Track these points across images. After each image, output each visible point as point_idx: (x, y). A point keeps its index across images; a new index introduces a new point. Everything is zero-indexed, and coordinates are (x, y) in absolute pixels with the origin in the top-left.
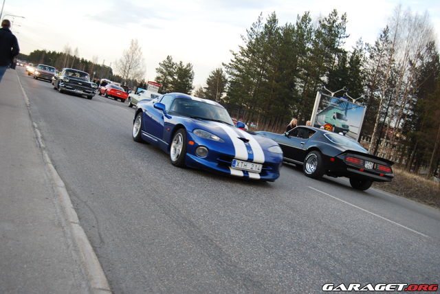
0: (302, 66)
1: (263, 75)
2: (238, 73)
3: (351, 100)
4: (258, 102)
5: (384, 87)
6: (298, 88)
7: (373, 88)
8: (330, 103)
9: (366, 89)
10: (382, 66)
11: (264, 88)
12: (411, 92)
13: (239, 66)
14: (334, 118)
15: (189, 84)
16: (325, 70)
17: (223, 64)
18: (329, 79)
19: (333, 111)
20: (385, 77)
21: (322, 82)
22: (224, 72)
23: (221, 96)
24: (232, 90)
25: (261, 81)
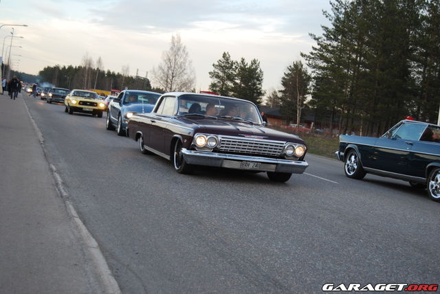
1: (360, 63)
2: (325, 64)
4: (357, 102)
6: (414, 75)
11: (364, 80)
13: (325, 54)
15: (257, 89)
17: (302, 55)
22: (305, 66)
23: (304, 99)
24: (318, 90)
25: (359, 71)
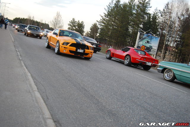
0: (131, 21)
1: (114, 25)
2: (103, 25)
3: (153, 35)
4: (112, 37)
5: (167, 29)
6: (130, 30)
7: (162, 29)
8: (144, 37)
9: (159, 30)
10: (166, 19)
11: (115, 31)
12: (179, 31)
13: (104, 22)
14: (146, 43)
15: (82, 30)
16: (141, 22)
17: (97, 21)
18: (143, 26)
19: (145, 40)
20: (168, 24)
21: (140, 27)
22: (98, 25)
23: (97, 35)
24: (101, 32)
25: (114, 28)
